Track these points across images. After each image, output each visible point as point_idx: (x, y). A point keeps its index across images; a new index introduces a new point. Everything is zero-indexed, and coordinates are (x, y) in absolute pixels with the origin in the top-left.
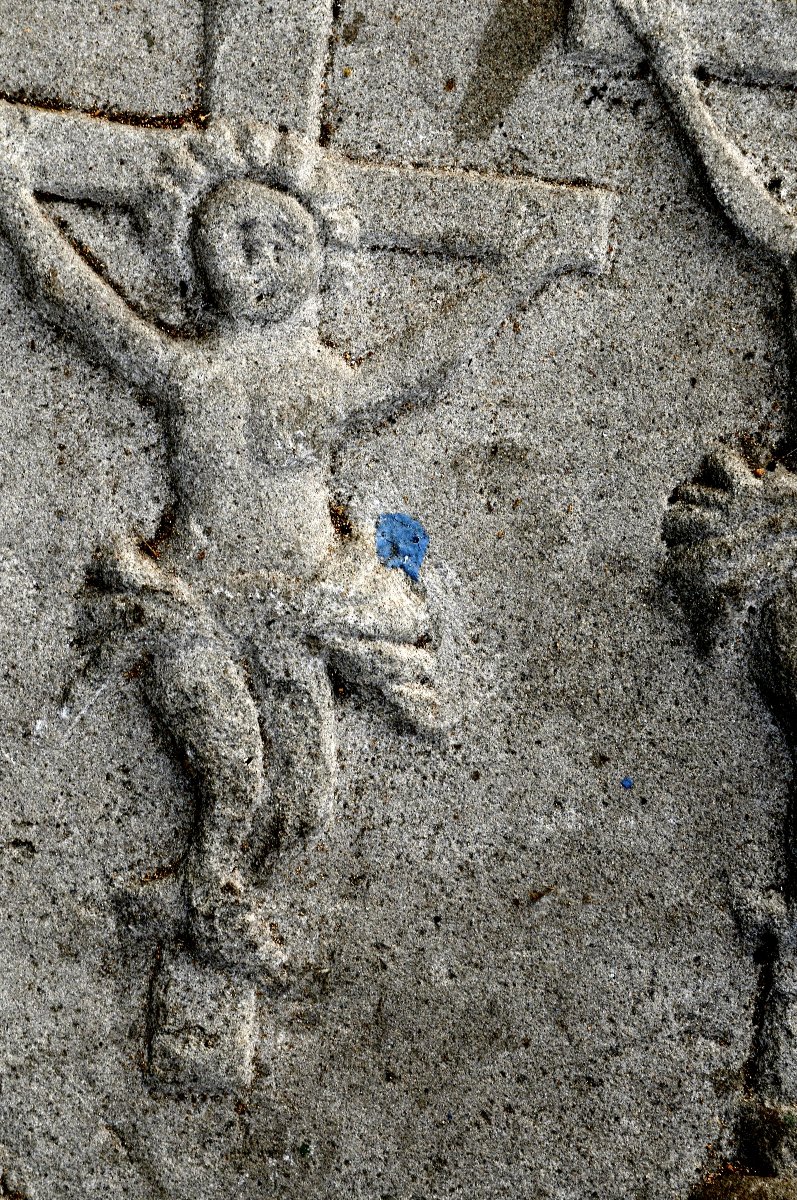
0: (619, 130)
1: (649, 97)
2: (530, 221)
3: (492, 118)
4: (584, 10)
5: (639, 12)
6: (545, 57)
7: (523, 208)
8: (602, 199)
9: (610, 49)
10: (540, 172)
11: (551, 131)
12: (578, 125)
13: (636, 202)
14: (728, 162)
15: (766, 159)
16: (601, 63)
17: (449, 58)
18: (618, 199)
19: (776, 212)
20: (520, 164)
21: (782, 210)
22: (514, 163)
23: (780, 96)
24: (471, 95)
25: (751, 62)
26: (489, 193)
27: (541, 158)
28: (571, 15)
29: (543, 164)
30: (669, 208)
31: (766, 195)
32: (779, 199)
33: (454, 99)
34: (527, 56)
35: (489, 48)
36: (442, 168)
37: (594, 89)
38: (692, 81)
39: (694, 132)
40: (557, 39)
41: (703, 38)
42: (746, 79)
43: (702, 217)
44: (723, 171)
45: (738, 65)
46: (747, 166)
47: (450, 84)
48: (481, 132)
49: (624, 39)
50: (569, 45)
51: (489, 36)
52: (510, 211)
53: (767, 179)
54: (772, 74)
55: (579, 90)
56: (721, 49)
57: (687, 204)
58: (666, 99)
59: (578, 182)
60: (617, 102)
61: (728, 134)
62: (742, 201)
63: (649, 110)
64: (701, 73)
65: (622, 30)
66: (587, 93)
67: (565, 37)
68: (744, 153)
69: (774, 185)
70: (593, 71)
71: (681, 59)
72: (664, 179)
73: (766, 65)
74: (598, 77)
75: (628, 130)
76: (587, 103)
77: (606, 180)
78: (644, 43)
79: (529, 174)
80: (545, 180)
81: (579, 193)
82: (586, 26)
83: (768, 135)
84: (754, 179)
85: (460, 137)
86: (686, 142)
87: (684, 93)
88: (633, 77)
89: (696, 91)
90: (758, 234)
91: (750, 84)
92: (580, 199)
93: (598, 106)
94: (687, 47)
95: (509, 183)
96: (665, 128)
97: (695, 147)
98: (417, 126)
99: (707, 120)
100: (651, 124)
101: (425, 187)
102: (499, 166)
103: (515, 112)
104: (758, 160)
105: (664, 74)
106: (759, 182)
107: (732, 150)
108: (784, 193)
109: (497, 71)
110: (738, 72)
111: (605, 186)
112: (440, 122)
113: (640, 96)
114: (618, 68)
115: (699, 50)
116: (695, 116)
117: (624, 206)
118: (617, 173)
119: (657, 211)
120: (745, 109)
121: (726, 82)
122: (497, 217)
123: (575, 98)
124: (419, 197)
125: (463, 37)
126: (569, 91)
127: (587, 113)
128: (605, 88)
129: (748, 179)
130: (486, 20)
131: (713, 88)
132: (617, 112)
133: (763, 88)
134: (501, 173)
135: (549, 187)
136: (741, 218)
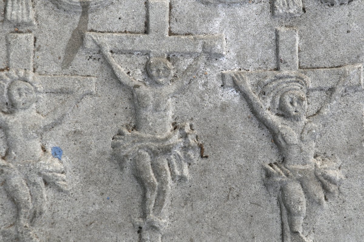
0: (96, 64)
1: (101, 57)
2: (78, 84)
3: (69, 64)
4: (86, 41)
5: (98, 40)
6: (79, 51)
7: (77, 82)
8: (93, 79)
9: (92, 48)
10: (80, 74)
11: (82, 66)
12: (87, 64)
13: (100, 79)
14: (118, 69)
15: (126, 68)
16: (91, 51)
17: (59, 53)
18: (97, 79)
19: (129, 78)
20: (76, 73)
21: (130, 78)
22: (74, 73)
23: (128, 55)
24: (64, 60)
25: (121, 48)
26: (69, 79)
27: (80, 72)
28: (84, 42)
29: (80, 73)
30: (107, 80)
31: (127, 75)
32: (130, 76)
33: (61, 61)
34: (75, 51)
35: (67, 50)
36: (59, 75)
37: (90, 57)
38: (110, 53)
39: (111, 63)
40: (81, 47)
41: (111, 44)
42: (121, 52)
43: (114, 81)
44: (118, 71)
45: (119, 49)
46: (122, 70)
47: (60, 58)
48: (67, 67)
49: (95, 46)
50: (84, 48)
51: (67, 48)
52: (74, 83)
53: (127, 72)
54: (126, 50)
55: (87, 57)
56: (115, 46)
57: (111, 78)
58: (104, 57)
59: (88, 76)
60: (95, 59)
61: (118, 63)
62: (122, 76)
63: (101, 60)
64: (111, 52)
65: (94, 44)
66: (88, 58)
67: (83, 46)
68: (122, 67)
69: (129, 73)
70: (89, 53)
71: (107, 49)
72: (105, 74)
73: (125, 49)
74: (90, 54)
75: (97, 64)
76: (89, 59)
77: (94, 75)
78: (99, 46)
79: (78, 75)
80: (81, 76)
81: (88, 78)
82: (87, 44)
83: (126, 63)
84: (124, 72)
85: (63, 69)
86: (109, 65)
87: (108, 56)
88: (98, 54)
89: (111, 55)
90: (126, 83)
91: (122, 53)
92: (88, 79)
93: (91, 60)
94: (108, 47)
95: (73, 77)
96: (105, 63)
97: (111, 66)
98: (53, 67)
99: (113, 60)
100: (102, 63)
101: (56, 79)
102: (71, 74)
103: (73, 63)
104: (125, 68)
105: (104, 52)
106: (125, 73)
107: (119, 66)
108: (131, 74)
109: (69, 54)
110: (119, 51)
111: (93, 76)
112: (58, 66)
113: (99, 57)
114: (94, 52)
115: (110, 47)
116: (111, 60)
117: (98, 80)
118: (96, 73)
119: (105, 80)
120: (121, 58)
121: (117, 53)
122: (72, 84)
123: (86, 59)
124: (55, 81)
125: (62, 48)
126: (85, 58)
127: (89, 62)
128: (92, 56)
129: (123, 72)
130: (66, 44)
131: (114, 54)
132: (95, 61)
133: (125, 54)
134: (72, 75)
135: (82, 77)
136: (122, 80)
